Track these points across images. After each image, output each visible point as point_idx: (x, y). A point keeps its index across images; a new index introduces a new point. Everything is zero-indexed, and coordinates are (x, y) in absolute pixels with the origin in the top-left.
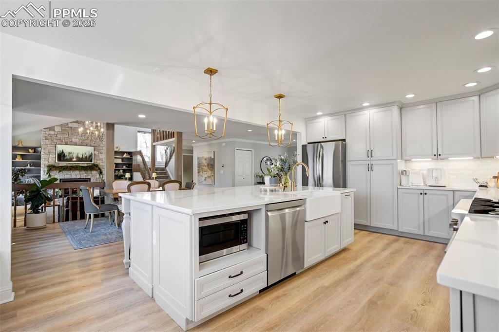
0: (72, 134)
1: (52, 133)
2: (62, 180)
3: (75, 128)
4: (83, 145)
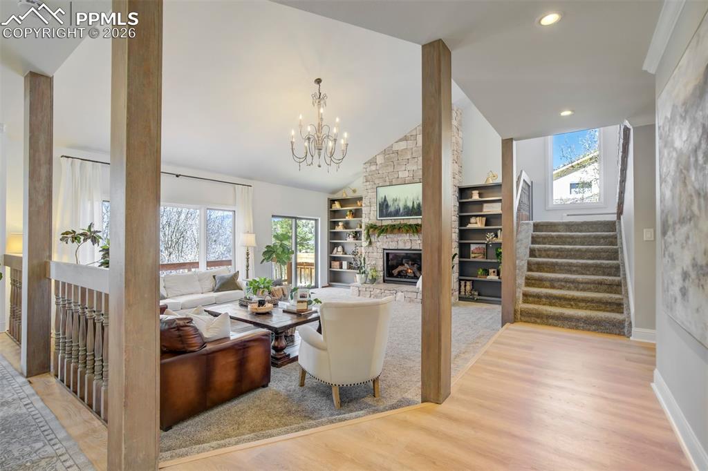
0: (398, 164)
1: (373, 168)
2: (386, 251)
3: (402, 151)
4: (414, 181)
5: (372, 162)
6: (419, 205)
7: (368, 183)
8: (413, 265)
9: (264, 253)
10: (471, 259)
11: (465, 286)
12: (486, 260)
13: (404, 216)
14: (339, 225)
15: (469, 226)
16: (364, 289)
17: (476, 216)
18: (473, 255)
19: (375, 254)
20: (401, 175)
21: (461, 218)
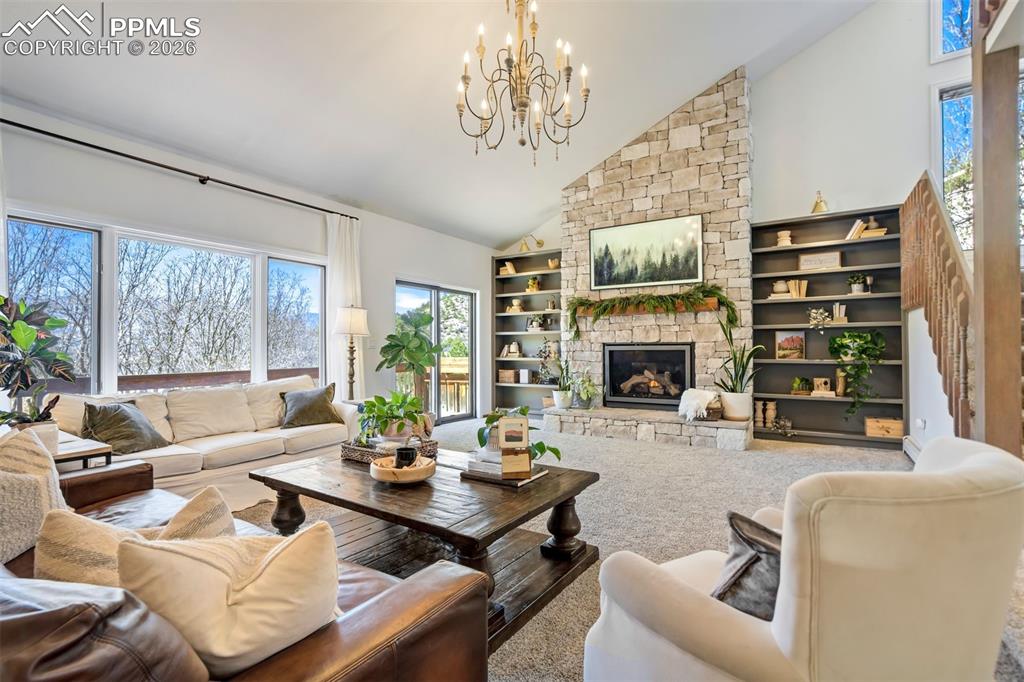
0: (633, 186)
1: (582, 196)
2: (608, 349)
3: (639, 161)
4: (665, 215)
5: (581, 184)
6: (675, 260)
7: (572, 224)
8: (660, 372)
9: (383, 348)
10: (778, 360)
11: (764, 411)
12: (803, 361)
13: (645, 281)
14: (512, 305)
15: (773, 298)
16: (571, 419)
17: (787, 279)
18: (779, 353)
19: (587, 353)
20: (638, 205)
21: (756, 282)
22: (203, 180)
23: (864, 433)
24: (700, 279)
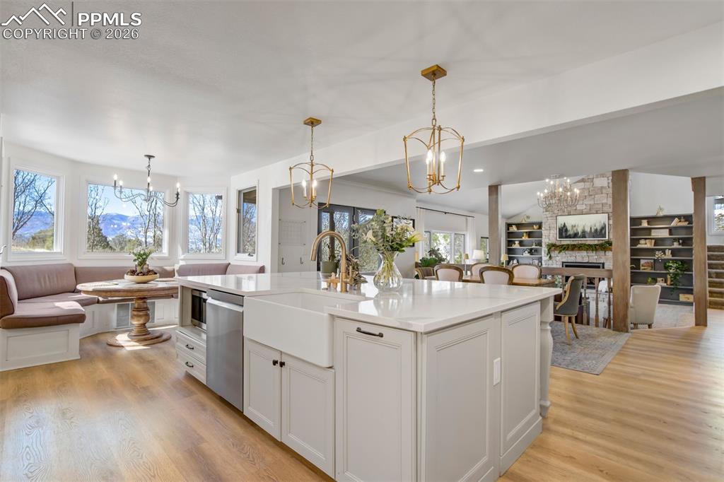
0: (576, 199)
2: (565, 264)
4: (591, 212)
6: (596, 230)
10: (641, 271)
12: (653, 271)
13: (582, 238)
14: (515, 244)
15: (639, 246)
17: (646, 239)
18: (642, 268)
19: (555, 265)
20: (579, 207)
21: (632, 240)
22: (446, 213)
23: (679, 300)
24: (607, 238)
